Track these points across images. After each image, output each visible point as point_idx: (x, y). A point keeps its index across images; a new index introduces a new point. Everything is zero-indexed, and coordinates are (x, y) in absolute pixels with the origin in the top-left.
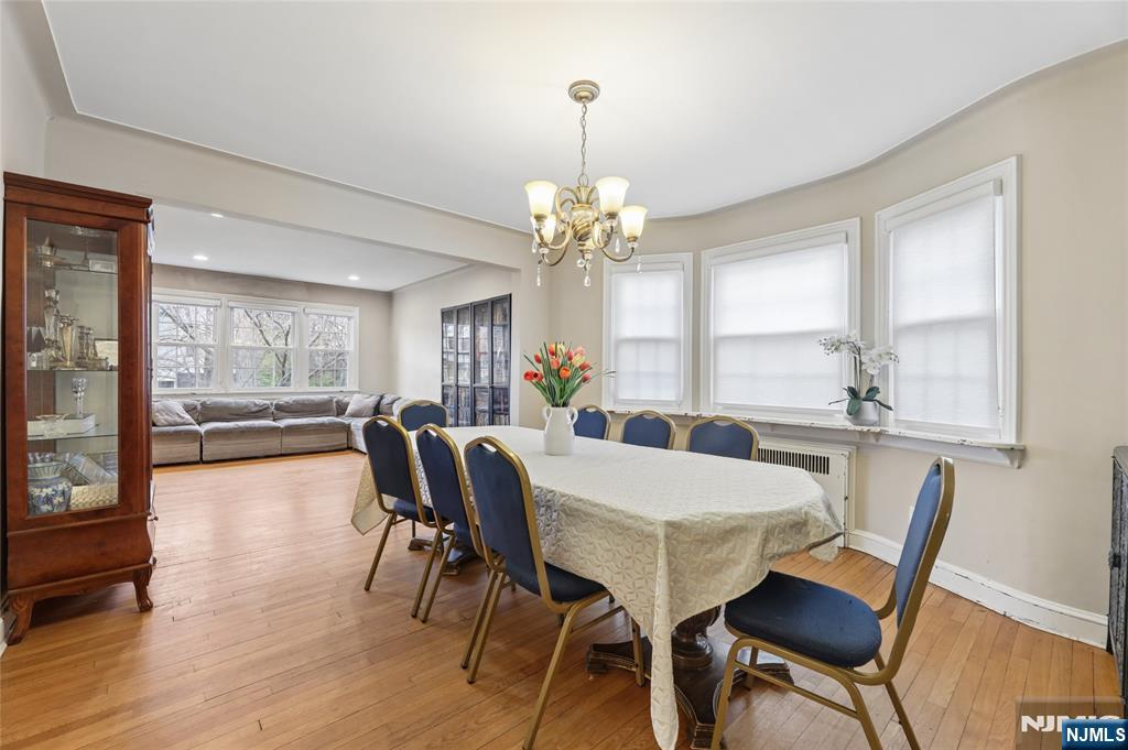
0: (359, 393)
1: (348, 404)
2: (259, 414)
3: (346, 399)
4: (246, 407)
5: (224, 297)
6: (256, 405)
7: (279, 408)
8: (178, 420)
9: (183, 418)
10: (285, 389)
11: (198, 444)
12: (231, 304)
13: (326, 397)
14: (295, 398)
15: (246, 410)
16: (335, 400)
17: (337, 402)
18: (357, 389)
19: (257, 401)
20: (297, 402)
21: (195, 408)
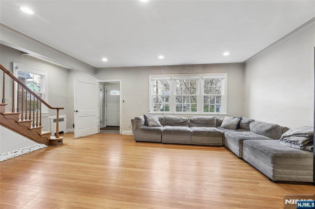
0: (227, 116)
1: (222, 121)
2: (184, 123)
3: (221, 119)
4: (179, 120)
5: (172, 76)
6: (182, 119)
7: (192, 121)
8: (155, 124)
9: (157, 123)
10: (194, 113)
11: (161, 135)
12: (175, 78)
13: (211, 117)
14: (198, 117)
15: (179, 122)
16: (216, 118)
17: (216, 120)
18: (226, 114)
19: (183, 118)
20: (198, 119)
21: (163, 119)
